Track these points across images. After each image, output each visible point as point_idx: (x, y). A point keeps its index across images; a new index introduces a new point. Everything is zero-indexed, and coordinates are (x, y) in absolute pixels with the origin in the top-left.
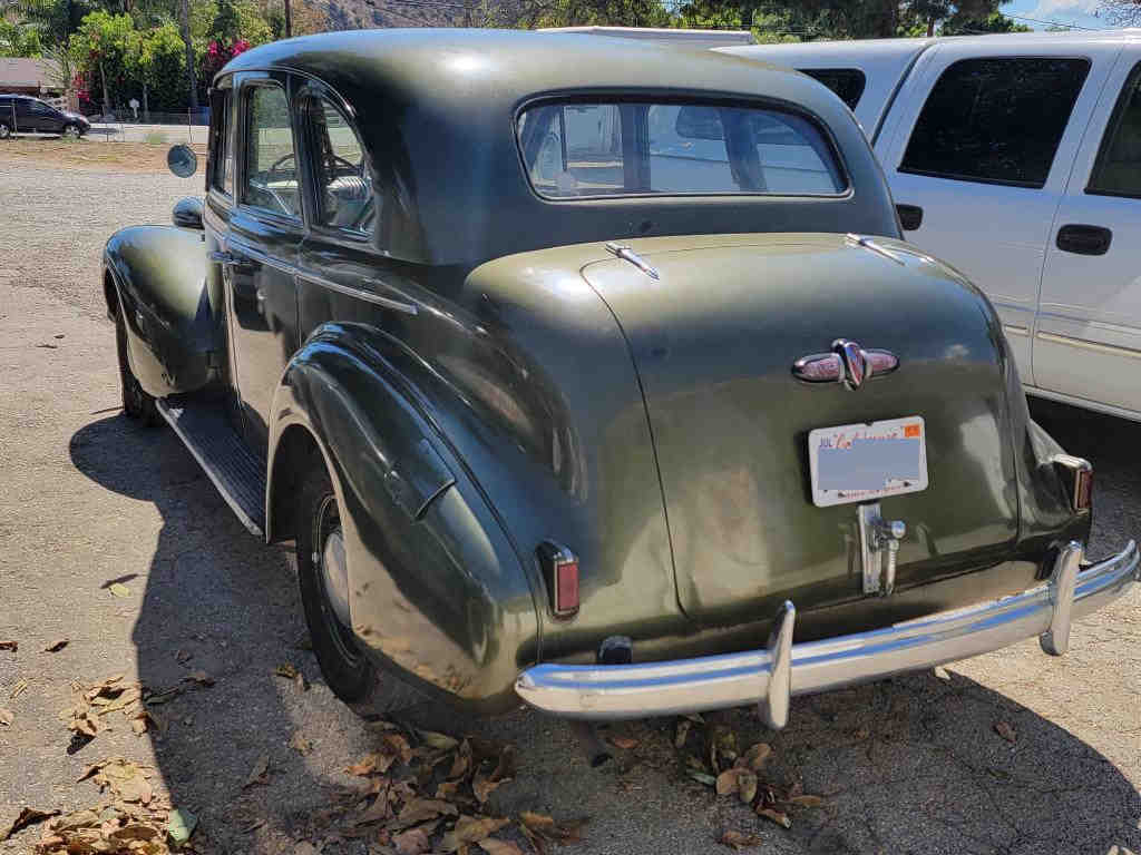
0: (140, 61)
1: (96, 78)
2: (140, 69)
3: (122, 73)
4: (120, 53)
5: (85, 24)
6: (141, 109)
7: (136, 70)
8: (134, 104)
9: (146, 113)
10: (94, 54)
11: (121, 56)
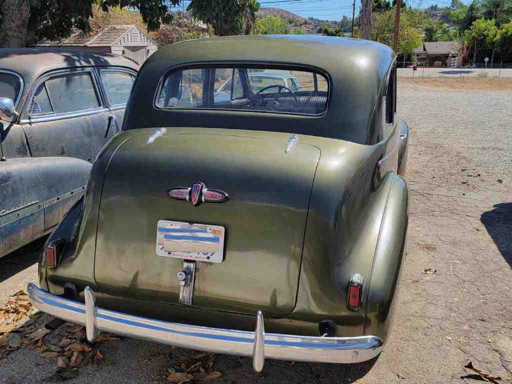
0: (494, 40)
1: (472, 49)
2: (493, 43)
3: (484, 45)
4: (485, 37)
5: (473, 25)
6: (489, 62)
7: (491, 44)
8: (487, 59)
9: (492, 64)
10: (474, 38)
11: (485, 38)
